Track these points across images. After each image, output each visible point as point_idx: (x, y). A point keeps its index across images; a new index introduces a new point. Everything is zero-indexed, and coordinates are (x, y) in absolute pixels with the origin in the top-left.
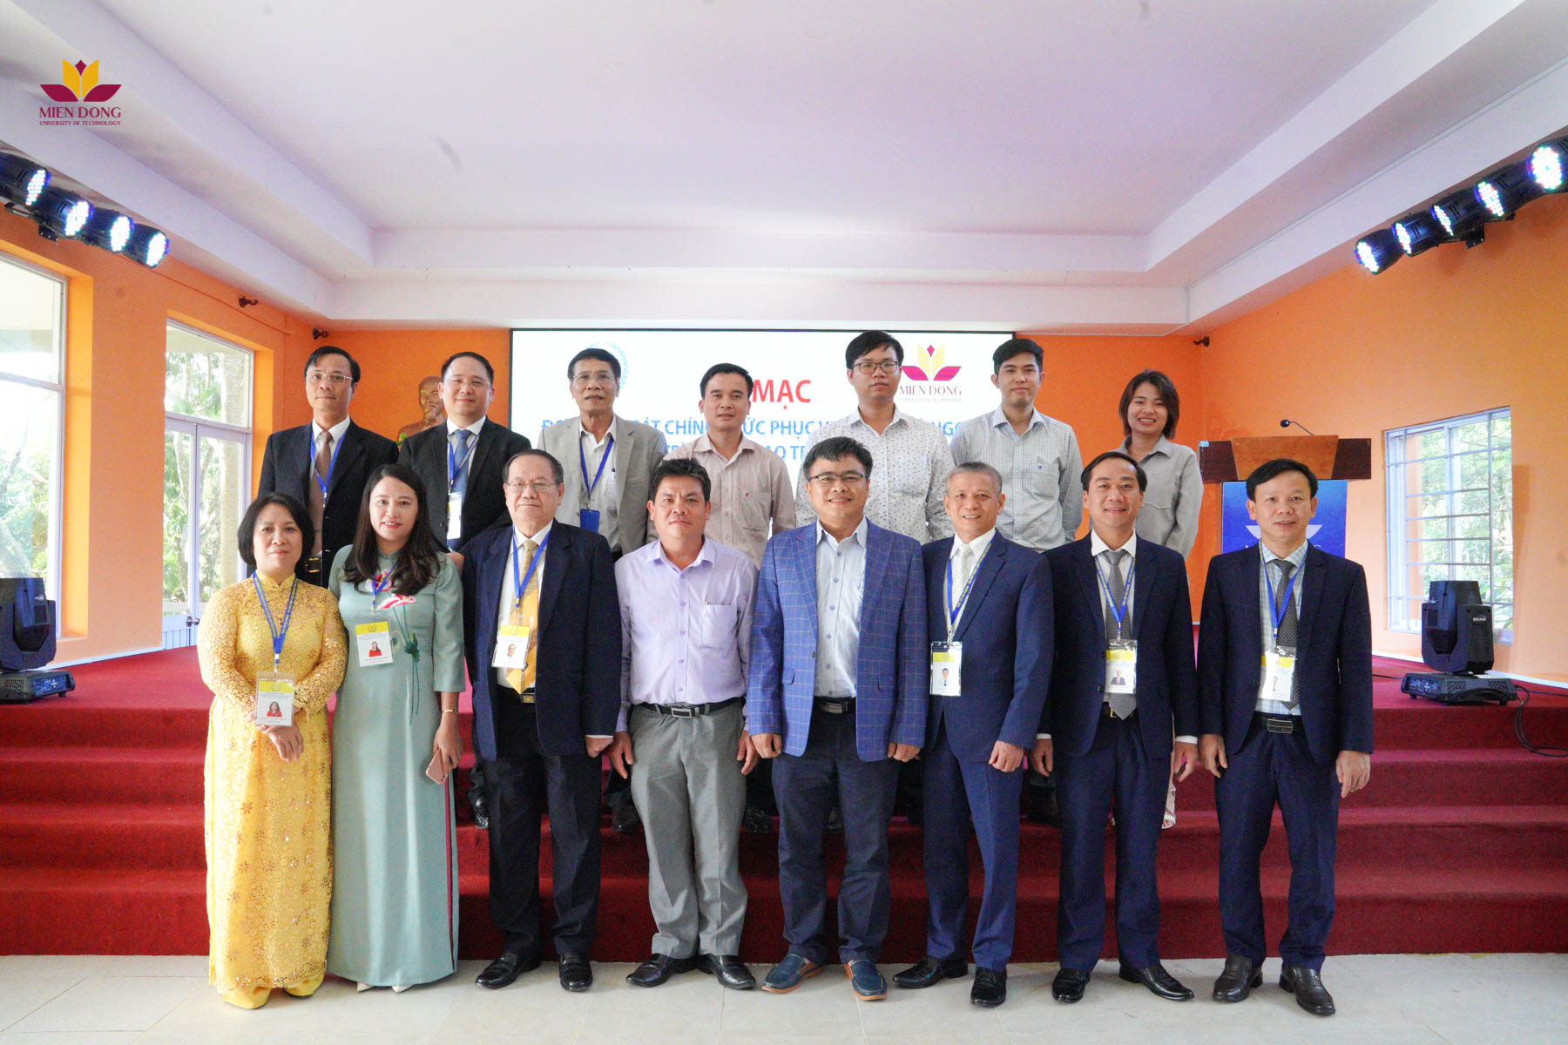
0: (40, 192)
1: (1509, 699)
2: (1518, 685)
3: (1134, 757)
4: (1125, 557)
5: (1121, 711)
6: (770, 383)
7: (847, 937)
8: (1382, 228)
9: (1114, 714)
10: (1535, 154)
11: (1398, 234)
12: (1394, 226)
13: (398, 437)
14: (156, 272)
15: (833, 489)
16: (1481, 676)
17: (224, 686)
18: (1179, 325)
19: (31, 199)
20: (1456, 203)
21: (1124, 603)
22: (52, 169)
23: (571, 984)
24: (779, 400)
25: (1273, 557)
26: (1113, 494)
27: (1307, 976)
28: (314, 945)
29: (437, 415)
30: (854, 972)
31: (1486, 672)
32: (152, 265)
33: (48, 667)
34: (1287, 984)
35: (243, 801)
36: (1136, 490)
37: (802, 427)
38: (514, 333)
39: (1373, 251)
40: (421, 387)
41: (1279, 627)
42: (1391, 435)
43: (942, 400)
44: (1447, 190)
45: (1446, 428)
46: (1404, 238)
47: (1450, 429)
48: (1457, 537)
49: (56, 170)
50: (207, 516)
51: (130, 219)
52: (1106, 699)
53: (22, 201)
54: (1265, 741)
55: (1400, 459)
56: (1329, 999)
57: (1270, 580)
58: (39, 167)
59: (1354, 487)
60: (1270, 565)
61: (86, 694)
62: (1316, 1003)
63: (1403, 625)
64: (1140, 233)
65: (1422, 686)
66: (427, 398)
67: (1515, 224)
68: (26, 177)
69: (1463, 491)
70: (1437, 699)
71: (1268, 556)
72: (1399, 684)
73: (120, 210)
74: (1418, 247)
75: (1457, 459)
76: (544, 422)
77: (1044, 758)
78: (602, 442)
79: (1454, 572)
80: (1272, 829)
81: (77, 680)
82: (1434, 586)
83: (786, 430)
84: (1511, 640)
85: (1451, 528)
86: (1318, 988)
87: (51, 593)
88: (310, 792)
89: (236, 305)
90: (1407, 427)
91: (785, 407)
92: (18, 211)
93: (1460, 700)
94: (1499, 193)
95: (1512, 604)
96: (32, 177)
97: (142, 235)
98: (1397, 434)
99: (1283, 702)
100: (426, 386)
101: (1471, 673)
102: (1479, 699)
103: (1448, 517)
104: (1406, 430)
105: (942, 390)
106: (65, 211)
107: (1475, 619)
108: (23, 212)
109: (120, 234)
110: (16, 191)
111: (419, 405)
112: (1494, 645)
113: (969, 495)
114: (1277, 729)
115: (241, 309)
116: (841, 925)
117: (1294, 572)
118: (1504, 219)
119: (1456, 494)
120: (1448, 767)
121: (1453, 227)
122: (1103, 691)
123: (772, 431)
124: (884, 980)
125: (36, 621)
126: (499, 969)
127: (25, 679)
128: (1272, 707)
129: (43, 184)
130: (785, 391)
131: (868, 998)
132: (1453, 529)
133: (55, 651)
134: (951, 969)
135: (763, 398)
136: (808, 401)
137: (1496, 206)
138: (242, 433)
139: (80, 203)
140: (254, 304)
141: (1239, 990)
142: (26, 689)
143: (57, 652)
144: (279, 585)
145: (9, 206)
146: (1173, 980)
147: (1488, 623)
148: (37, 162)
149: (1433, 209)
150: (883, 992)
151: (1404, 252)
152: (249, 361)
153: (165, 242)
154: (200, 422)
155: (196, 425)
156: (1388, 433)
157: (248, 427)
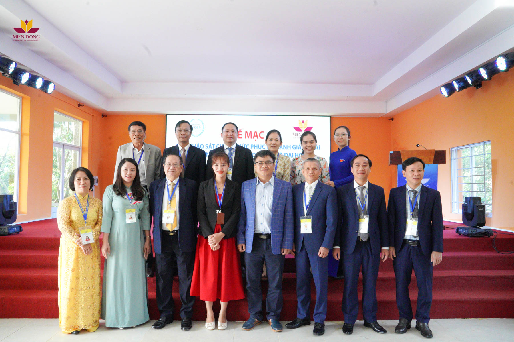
0: (13, 69)
1: (491, 235)
2: (494, 231)
3: (368, 254)
4: (365, 188)
5: (364, 239)
6: (251, 132)
7: (269, 312)
8: (449, 83)
9: (361, 240)
10: (497, 59)
11: (454, 84)
12: (453, 82)
14: (51, 96)
15: (263, 167)
16: (482, 228)
17: (66, 230)
18: (385, 114)
19: (11, 72)
20: (472, 75)
21: (364, 204)
22: (18, 62)
23: (183, 328)
24: (254, 138)
25: (411, 189)
26: (361, 168)
27: (424, 325)
28: (96, 315)
30: (272, 323)
31: (483, 226)
32: (49, 93)
33: (14, 224)
34: (418, 328)
35: (72, 268)
36: (368, 167)
37: (261, 147)
38: (167, 115)
39: (446, 90)
41: (413, 212)
42: (453, 149)
44: (469, 70)
45: (470, 147)
46: (456, 86)
47: (471, 148)
48: (474, 183)
49: (19, 63)
50: (67, 175)
51: (43, 79)
52: (359, 235)
53: (8, 72)
54: (408, 248)
55: (455, 157)
56: (431, 332)
57: (409, 197)
58: (14, 62)
59: (440, 166)
60: (410, 192)
61: (26, 233)
62: (427, 334)
63: (457, 211)
64: (372, 84)
65: (463, 231)
67: (492, 82)
68: (9, 65)
69: (476, 168)
70: (467, 235)
71: (409, 189)
72: (455, 230)
73: (39, 75)
74: (461, 89)
75: (474, 157)
77: (337, 255)
78: (140, 151)
79: (473, 194)
80: (412, 278)
81: (23, 228)
82: (466, 198)
84: (491, 216)
85: (472, 180)
86: (427, 329)
87: (15, 199)
88: (94, 265)
89: (77, 107)
90: (457, 147)
91: (256, 140)
92: (6, 75)
93: (475, 236)
94: (486, 72)
95: (492, 204)
96: (11, 65)
97: (46, 83)
98: (454, 149)
99: (413, 236)
101: (478, 227)
102: (480, 235)
103: (471, 176)
106: (21, 75)
107: (479, 209)
108: (8, 76)
109: (39, 83)
110: (6, 69)
112: (486, 218)
113: (310, 169)
114: (412, 245)
115: (78, 107)
116: (267, 308)
117: (417, 194)
118: (488, 80)
119: (474, 169)
120: (471, 257)
121: (471, 82)
122: (358, 232)
124: (282, 326)
125: (10, 209)
126: (160, 323)
127: (6, 228)
128: (410, 237)
129: (14, 67)
130: (256, 135)
131: (277, 331)
132: (473, 180)
133: (16, 219)
134: (305, 322)
135: (248, 137)
136: (263, 138)
137: (485, 76)
138: (79, 148)
139: (26, 73)
140: (83, 106)
141: (403, 330)
142: (6, 231)
143: (17, 219)
144: (83, 197)
145: (3, 74)
146: (381, 327)
147: (484, 211)
148: (12, 60)
149: (465, 76)
150: (282, 329)
151: (456, 90)
152: (81, 124)
153: (54, 86)
154: (64, 144)
155: (64, 145)
156: (451, 149)
157: (80, 146)
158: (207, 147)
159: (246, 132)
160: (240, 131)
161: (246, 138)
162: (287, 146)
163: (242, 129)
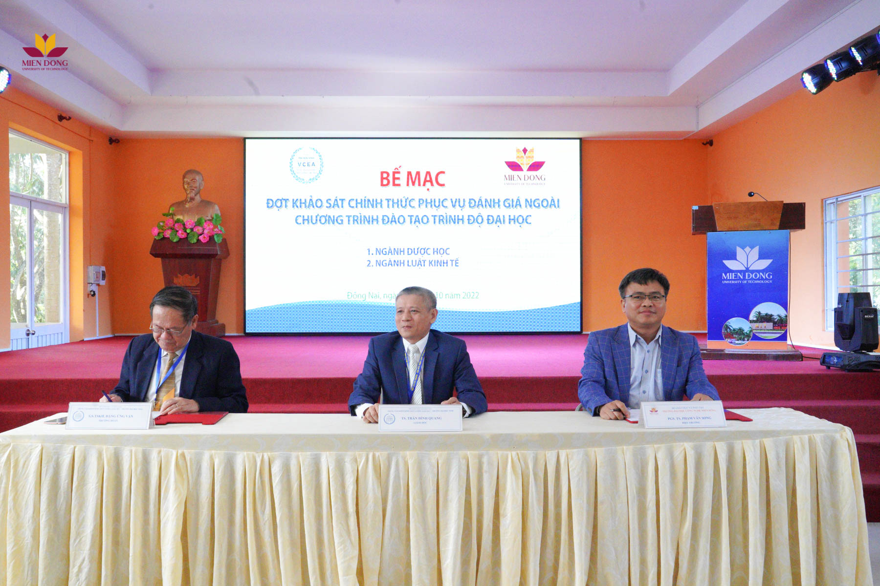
6: (418, 173)
8: (819, 63)
11: (829, 67)
12: (826, 62)
13: (169, 211)
16: (871, 354)
18: (693, 132)
20: (866, 45)
24: (424, 185)
29: (195, 195)
31: (874, 351)
37: (439, 202)
38: (247, 140)
39: (813, 79)
40: (184, 177)
42: (828, 202)
43: (533, 184)
44: (859, 37)
45: (862, 196)
46: (832, 69)
47: (865, 197)
48: (868, 268)
55: (832, 217)
64: (665, 70)
66: (188, 184)
69: (872, 237)
72: (819, 360)
74: (842, 75)
75: (869, 216)
76: (268, 200)
82: (841, 296)
83: (429, 205)
89: (56, 120)
91: (428, 190)
93: (856, 368)
100: (187, 176)
101: (864, 351)
102: (865, 368)
103: (863, 255)
104: (837, 198)
105: (532, 178)
107: (866, 316)
111: (183, 189)
115: (59, 123)
121: (863, 60)
123: (419, 206)
130: (428, 179)
135: (413, 184)
136: (443, 185)
138: (62, 207)
140: (68, 120)
147: (875, 320)
149: (851, 49)
151: (831, 79)
152: (66, 159)
153: (8, 76)
154: (33, 199)
155: (31, 201)
156: (826, 201)
157: (66, 204)
158: (329, 205)
159: (409, 173)
160: (397, 170)
161: (408, 185)
162: (492, 200)
163: (400, 167)
